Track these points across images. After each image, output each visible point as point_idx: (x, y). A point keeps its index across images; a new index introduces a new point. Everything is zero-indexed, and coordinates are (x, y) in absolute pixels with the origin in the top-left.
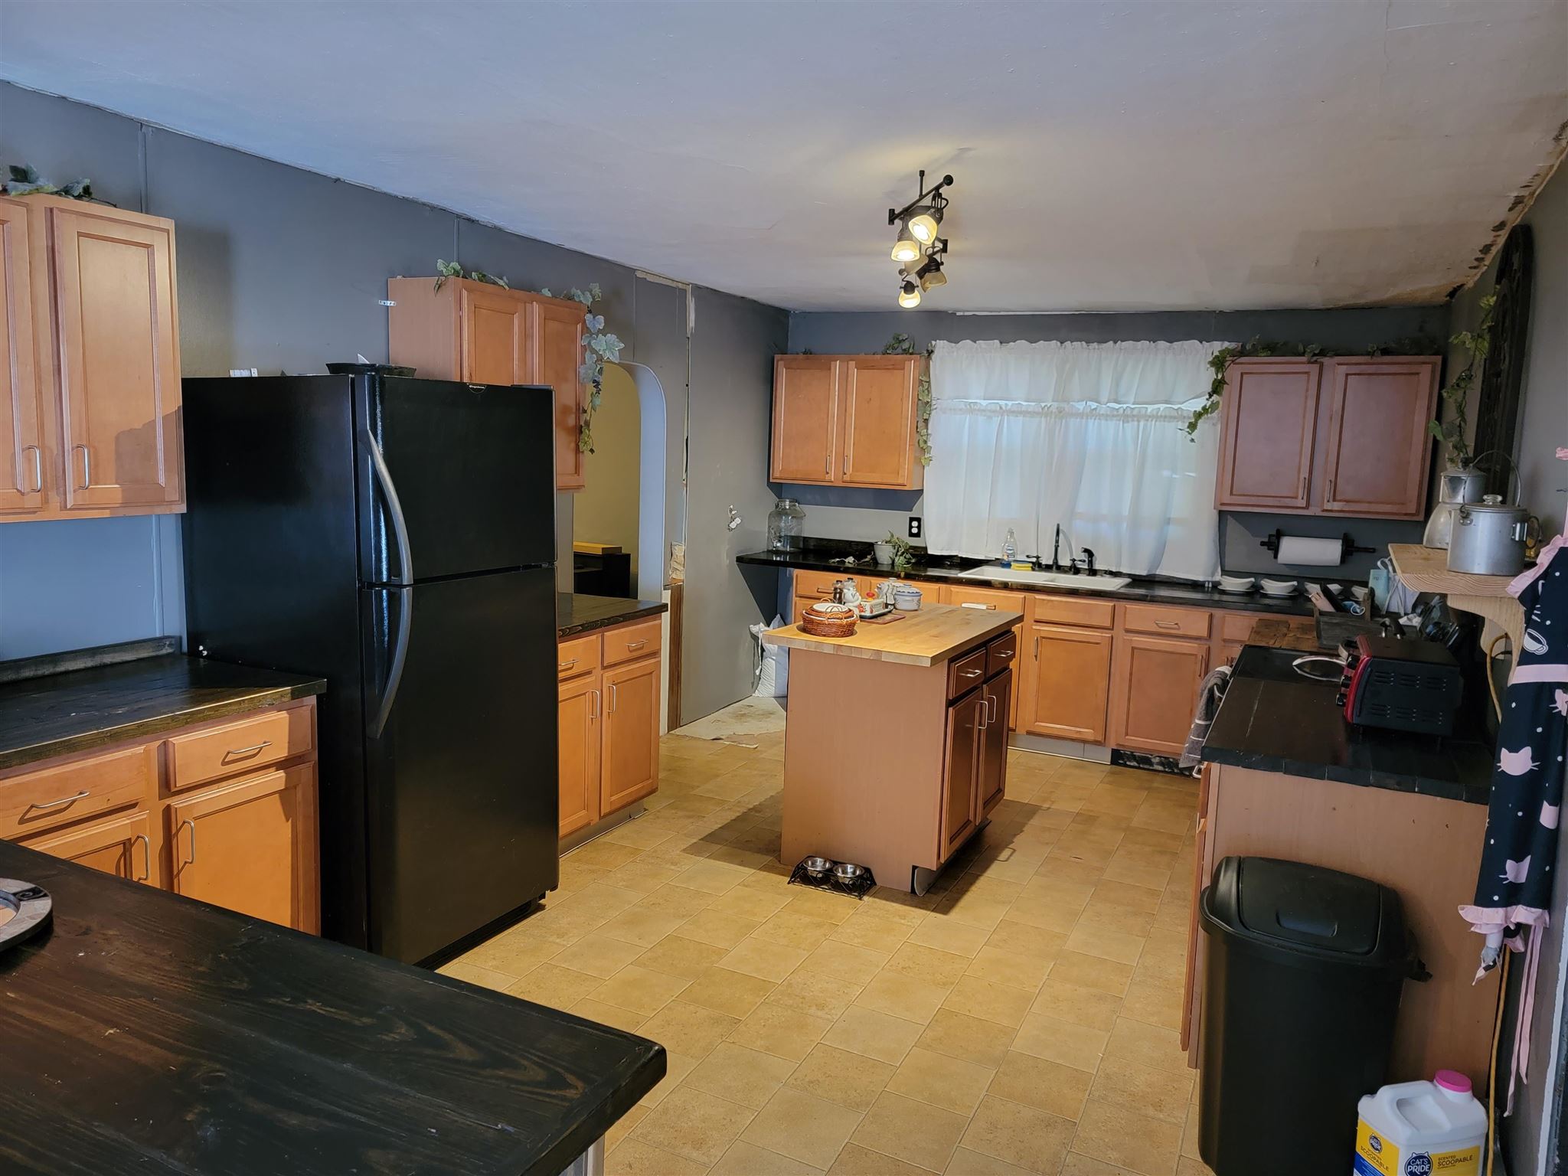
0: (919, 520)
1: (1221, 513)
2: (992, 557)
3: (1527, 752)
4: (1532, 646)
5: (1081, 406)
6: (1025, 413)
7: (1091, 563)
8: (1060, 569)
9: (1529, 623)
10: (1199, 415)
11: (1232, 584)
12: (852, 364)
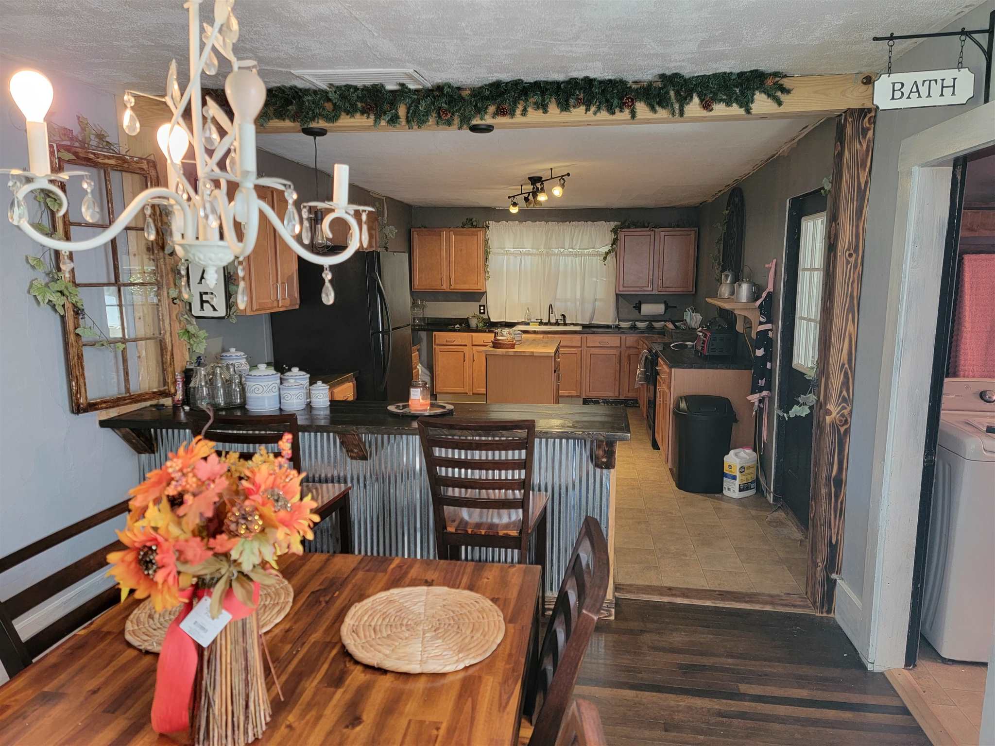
0: (484, 306)
1: (617, 295)
2: (520, 320)
3: (762, 349)
4: (762, 320)
5: (556, 251)
6: (531, 254)
7: (565, 320)
8: (551, 324)
9: (761, 314)
10: (607, 254)
11: (624, 325)
12: (452, 233)
